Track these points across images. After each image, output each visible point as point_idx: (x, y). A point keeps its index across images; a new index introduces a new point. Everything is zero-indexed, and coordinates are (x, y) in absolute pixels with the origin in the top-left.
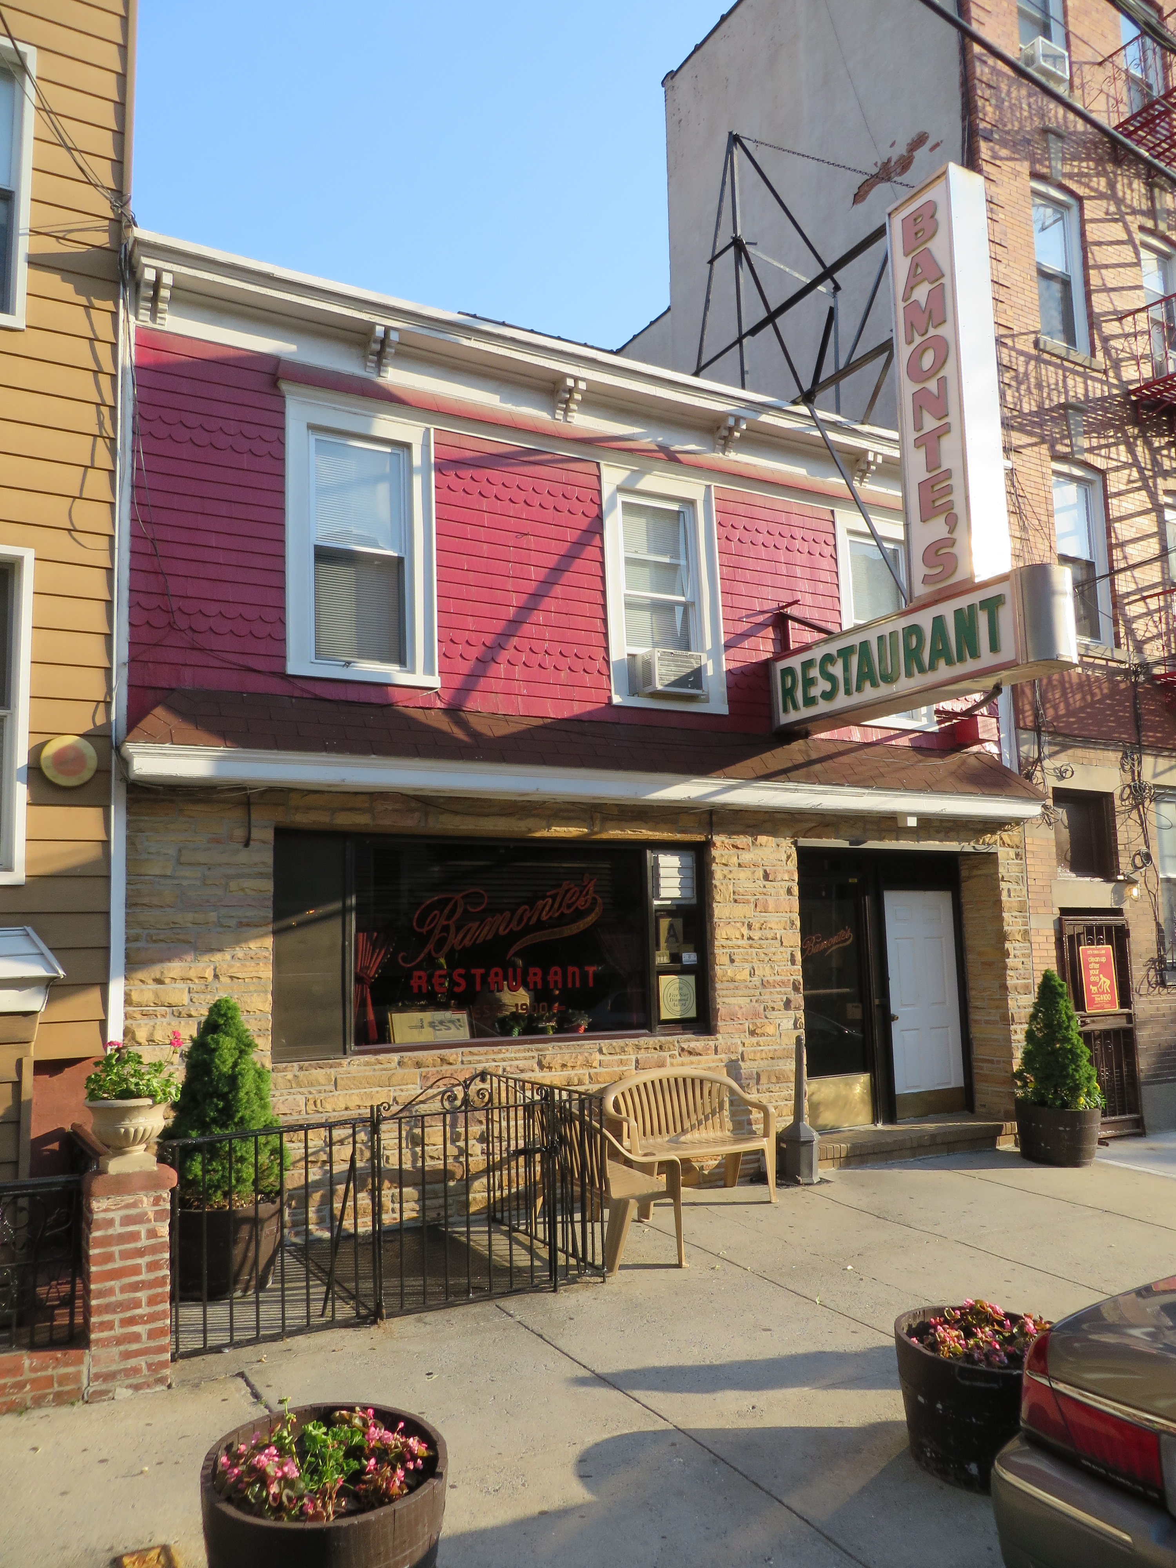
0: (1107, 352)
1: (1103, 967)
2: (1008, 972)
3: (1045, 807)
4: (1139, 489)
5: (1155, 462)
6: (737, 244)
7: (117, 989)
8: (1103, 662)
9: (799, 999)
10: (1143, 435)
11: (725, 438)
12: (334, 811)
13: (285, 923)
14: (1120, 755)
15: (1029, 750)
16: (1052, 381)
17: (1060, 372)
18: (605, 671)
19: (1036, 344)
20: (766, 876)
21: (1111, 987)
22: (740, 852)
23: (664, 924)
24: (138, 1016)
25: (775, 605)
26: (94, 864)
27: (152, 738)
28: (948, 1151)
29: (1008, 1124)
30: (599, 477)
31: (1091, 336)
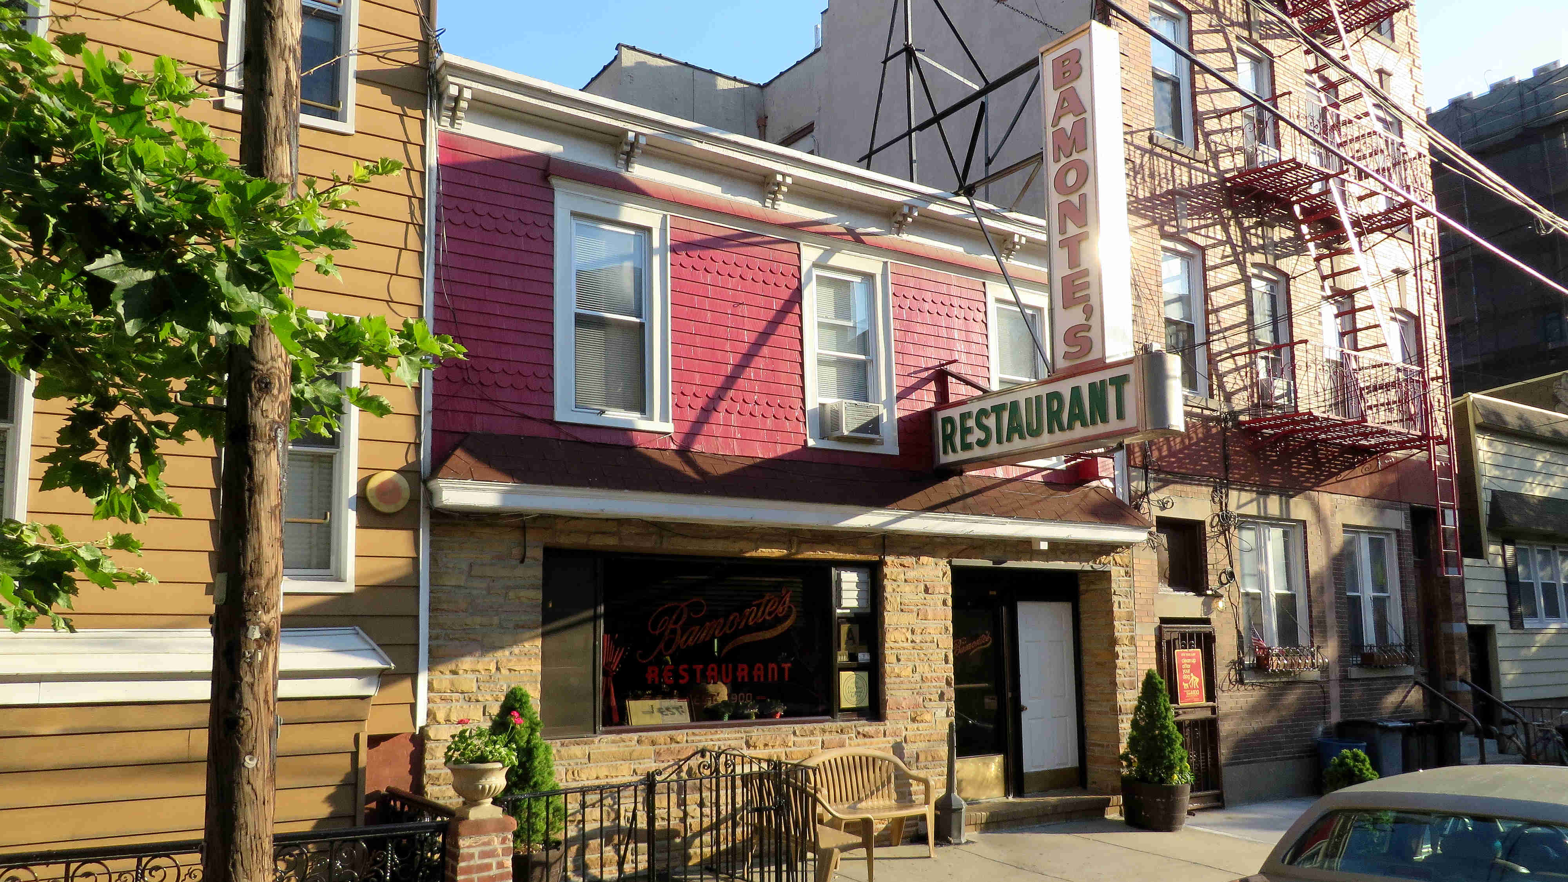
0: (1208, 146)
1: (1193, 669)
2: (1118, 671)
3: (1150, 533)
4: (1231, 263)
5: (1244, 240)
6: (909, 51)
7: (423, 679)
8: (1199, 411)
9: (951, 693)
10: (1235, 216)
11: (899, 222)
12: (590, 534)
13: (549, 627)
14: (1211, 489)
15: (1139, 485)
16: (1163, 171)
17: (1169, 163)
18: (802, 419)
19: (1151, 139)
20: (926, 590)
21: (1200, 684)
22: (906, 569)
23: (844, 628)
24: (438, 700)
25: (937, 363)
26: (406, 577)
27: (458, 475)
28: (1067, 819)
29: (1115, 797)
30: (799, 256)
31: (1196, 131)
